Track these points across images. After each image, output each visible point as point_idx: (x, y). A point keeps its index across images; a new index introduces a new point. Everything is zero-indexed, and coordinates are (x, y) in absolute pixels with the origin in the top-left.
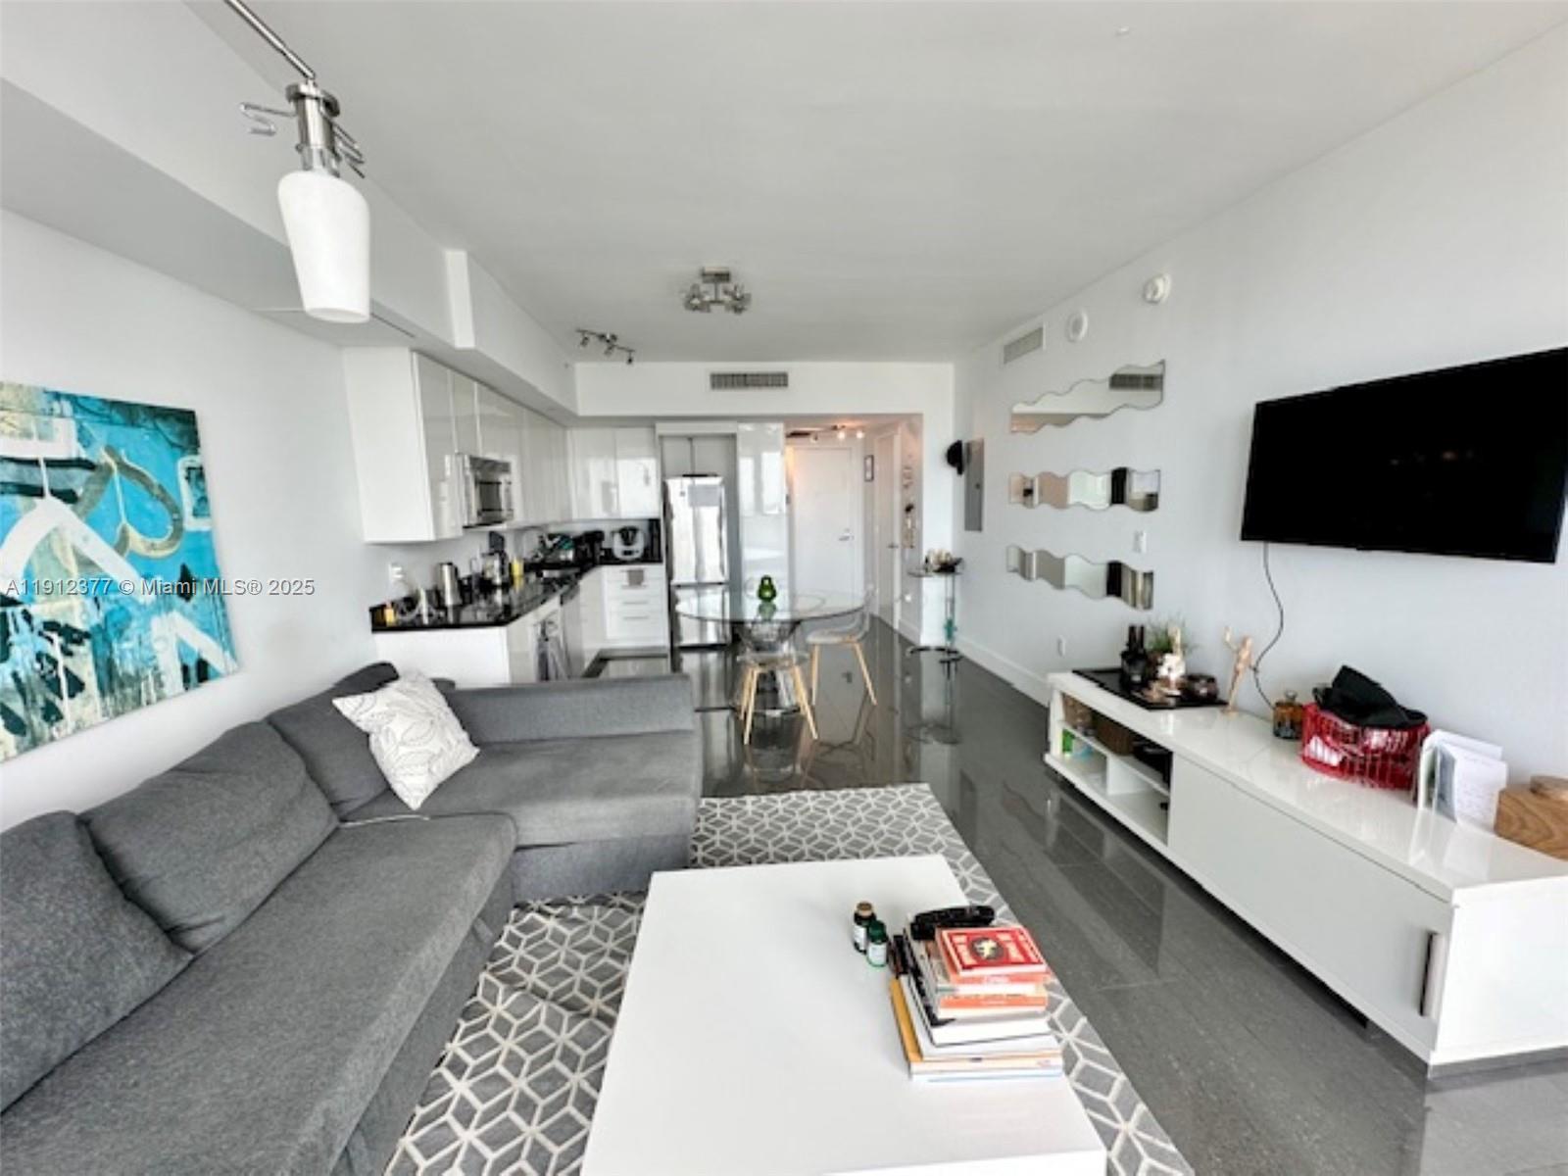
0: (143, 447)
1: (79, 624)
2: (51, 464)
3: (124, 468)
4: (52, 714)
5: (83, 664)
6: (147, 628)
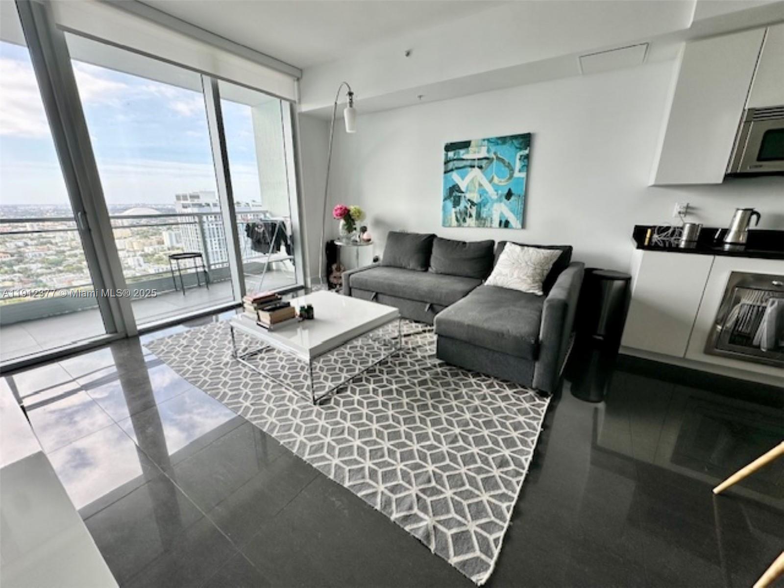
0: (505, 152)
1: (475, 201)
3: (498, 158)
4: (464, 220)
5: (473, 212)
6: (492, 206)
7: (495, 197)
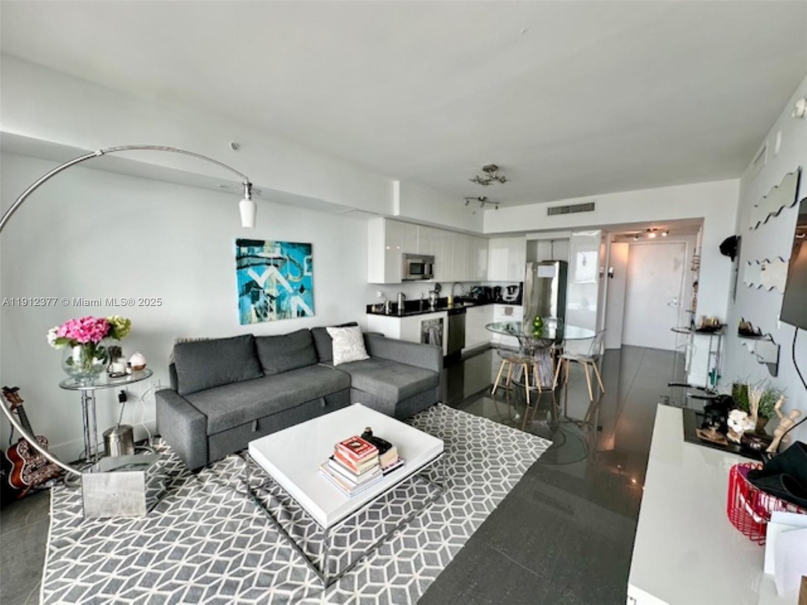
0: (295, 254)
1: (274, 295)
2: (274, 259)
3: (290, 260)
4: (265, 315)
5: (274, 306)
6: (290, 299)
7: (291, 291)
